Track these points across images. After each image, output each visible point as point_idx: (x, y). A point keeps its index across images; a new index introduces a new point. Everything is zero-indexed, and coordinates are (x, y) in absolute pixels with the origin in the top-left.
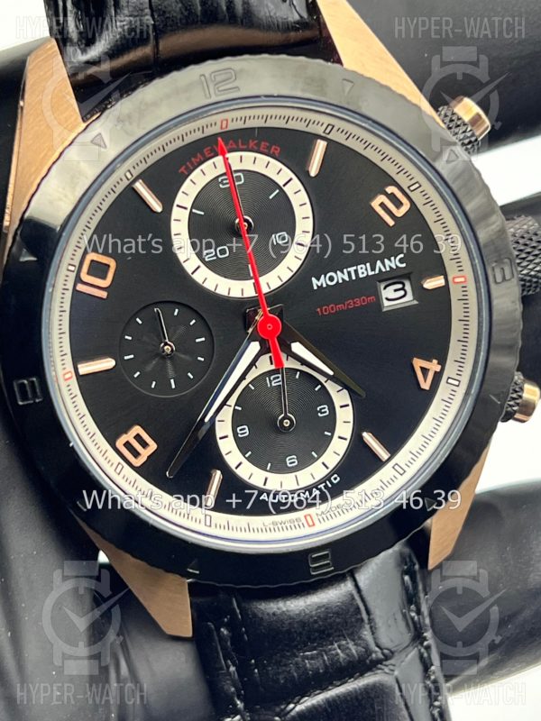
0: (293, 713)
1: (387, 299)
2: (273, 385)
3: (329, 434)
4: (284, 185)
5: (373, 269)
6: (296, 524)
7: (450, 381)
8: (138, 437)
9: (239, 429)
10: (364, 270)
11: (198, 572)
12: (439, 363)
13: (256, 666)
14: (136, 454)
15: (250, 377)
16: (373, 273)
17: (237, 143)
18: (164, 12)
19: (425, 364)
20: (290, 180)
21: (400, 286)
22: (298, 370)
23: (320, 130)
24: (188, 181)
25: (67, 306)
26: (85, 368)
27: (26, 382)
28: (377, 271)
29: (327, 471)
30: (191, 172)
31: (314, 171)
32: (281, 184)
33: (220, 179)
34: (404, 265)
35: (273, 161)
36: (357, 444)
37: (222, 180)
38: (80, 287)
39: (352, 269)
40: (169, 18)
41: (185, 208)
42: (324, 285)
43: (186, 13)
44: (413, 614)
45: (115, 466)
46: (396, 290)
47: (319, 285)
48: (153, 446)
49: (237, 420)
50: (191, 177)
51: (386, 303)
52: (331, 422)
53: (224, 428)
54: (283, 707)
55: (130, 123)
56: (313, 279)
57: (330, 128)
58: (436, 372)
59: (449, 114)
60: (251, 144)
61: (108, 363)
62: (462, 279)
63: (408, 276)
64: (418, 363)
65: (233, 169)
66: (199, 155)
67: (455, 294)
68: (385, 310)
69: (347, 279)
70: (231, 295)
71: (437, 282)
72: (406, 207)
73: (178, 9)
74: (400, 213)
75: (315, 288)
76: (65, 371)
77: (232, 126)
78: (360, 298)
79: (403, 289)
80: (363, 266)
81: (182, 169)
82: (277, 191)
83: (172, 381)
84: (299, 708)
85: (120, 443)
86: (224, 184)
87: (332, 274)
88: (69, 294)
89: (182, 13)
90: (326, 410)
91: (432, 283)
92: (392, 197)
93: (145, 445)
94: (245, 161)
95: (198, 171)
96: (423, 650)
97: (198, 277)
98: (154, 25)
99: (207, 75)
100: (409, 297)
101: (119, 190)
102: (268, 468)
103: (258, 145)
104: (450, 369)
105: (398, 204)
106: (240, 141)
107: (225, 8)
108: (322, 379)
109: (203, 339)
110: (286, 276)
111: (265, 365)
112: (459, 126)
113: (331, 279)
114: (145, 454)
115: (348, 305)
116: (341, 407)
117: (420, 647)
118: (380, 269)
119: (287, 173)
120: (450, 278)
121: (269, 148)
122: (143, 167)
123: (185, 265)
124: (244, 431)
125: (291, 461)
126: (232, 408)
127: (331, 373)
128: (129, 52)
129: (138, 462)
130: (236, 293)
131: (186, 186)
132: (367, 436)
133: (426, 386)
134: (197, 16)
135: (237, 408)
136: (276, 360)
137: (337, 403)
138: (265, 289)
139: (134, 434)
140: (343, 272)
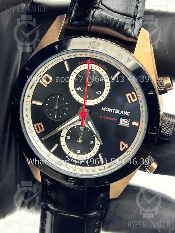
1: (122, 122)
2: (81, 129)
3: (91, 149)
5: (120, 112)
6: (71, 168)
7: (128, 152)
8: (40, 126)
9: (68, 136)
10: (117, 111)
12: (128, 146)
14: (38, 130)
15: (76, 124)
16: (119, 113)
17: (96, 63)
18: (96, 18)
19: (124, 144)
20: (107, 78)
21: (127, 120)
22: (89, 129)
23: (119, 69)
24: (79, 67)
26: (34, 102)
28: (121, 113)
29: (86, 159)
30: (81, 65)
34: (129, 115)
35: (104, 71)
36: (97, 156)
39: (114, 110)
40: (96, 20)
41: (76, 73)
42: (105, 110)
45: (30, 130)
46: (125, 121)
48: (43, 130)
49: (68, 134)
50: (81, 66)
52: (93, 146)
53: (64, 134)
56: (102, 107)
57: (121, 70)
58: (126, 148)
59: (162, 80)
60: (100, 64)
61: (40, 104)
62: (142, 127)
63: (130, 118)
64: (122, 143)
65: (93, 69)
66: (85, 61)
68: (119, 124)
69: (112, 112)
70: (79, 101)
71: (137, 124)
72: (136, 100)
74: (133, 101)
75: (102, 110)
76: (28, 101)
77: (95, 57)
78: (113, 118)
79: (128, 121)
80: (118, 110)
81: (79, 63)
83: (56, 116)
85: (35, 125)
88: (36, 82)
89: (100, 20)
90: (93, 143)
91: (135, 124)
92: (133, 96)
93: (41, 129)
94: (97, 68)
95: (83, 65)
97: (72, 93)
99: (92, 42)
100: (128, 124)
102: (71, 150)
103: (102, 65)
104: (130, 149)
105: (134, 98)
106: (97, 62)
109: (68, 109)
110: (96, 103)
112: (162, 84)
114: (41, 131)
115: (109, 118)
118: (122, 113)
119: (107, 76)
120: (140, 124)
121: (104, 67)
122: (68, 58)
123: (70, 88)
124: (69, 138)
125: (78, 151)
126: (68, 130)
127: (96, 134)
129: (38, 132)
130: (81, 101)
131: (78, 68)
132: (100, 155)
133: (122, 150)
134: (104, 23)
135: (69, 131)
136: (82, 123)
137: (96, 143)
138: (88, 104)
139: (40, 124)
140: (111, 109)
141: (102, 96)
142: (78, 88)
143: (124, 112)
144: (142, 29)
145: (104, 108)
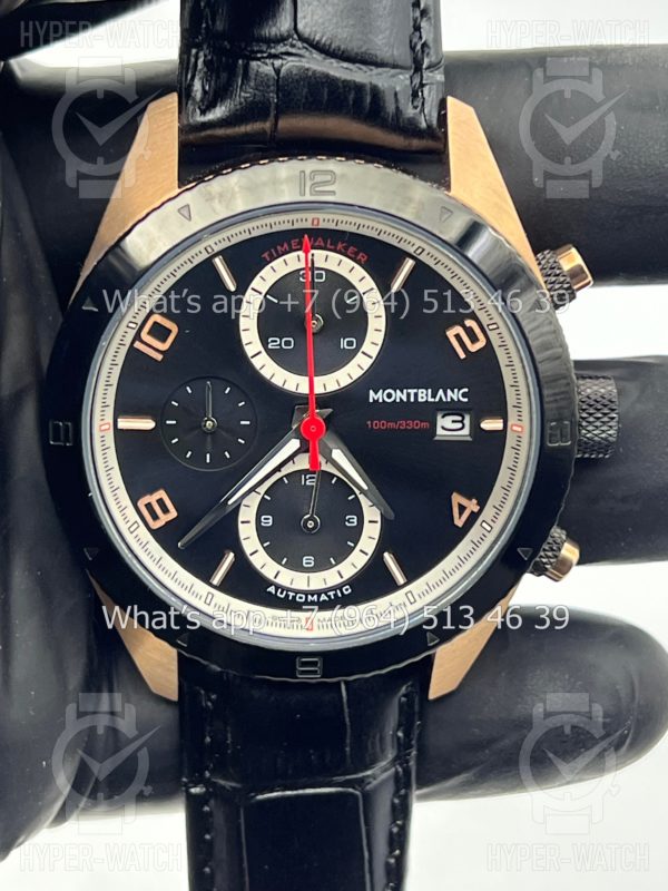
0: (253, 801)
1: (443, 428)
2: (308, 483)
3: (352, 545)
4: (364, 293)
5: (434, 396)
7: (484, 524)
8: (161, 502)
9: (263, 517)
10: (424, 395)
11: (186, 646)
12: (478, 504)
14: (155, 517)
15: (286, 470)
16: (433, 400)
17: (326, 243)
18: (290, 93)
19: (464, 502)
20: (371, 290)
21: (459, 418)
22: (335, 476)
23: (411, 250)
24: (268, 268)
25: (120, 360)
26: (124, 424)
27: (61, 424)
28: (437, 400)
29: (341, 580)
30: (273, 259)
31: (396, 287)
32: (361, 291)
33: (301, 272)
34: (466, 400)
35: (357, 267)
36: (376, 562)
37: (303, 274)
38: (138, 345)
39: (412, 391)
40: (293, 100)
41: (260, 293)
42: (381, 401)
43: (310, 99)
44: (400, 734)
45: (129, 524)
46: (453, 422)
48: (173, 514)
49: (263, 509)
50: (273, 264)
51: (440, 431)
52: (356, 534)
53: (248, 513)
55: (220, 201)
56: (371, 392)
57: (421, 249)
58: (472, 512)
59: (552, 261)
60: (340, 246)
61: (147, 424)
62: (519, 429)
63: (469, 411)
64: (457, 499)
65: (316, 265)
66: (286, 245)
67: (510, 441)
68: (436, 438)
69: (405, 400)
70: (286, 387)
71: (496, 425)
72: (481, 343)
73: (304, 93)
74: (473, 348)
75: (371, 400)
76: (104, 422)
77: (322, 225)
78: (414, 421)
79: (462, 422)
80: (424, 391)
81: (266, 255)
83: (208, 456)
84: (260, 797)
85: (141, 504)
86: (303, 278)
87: (390, 391)
88: (124, 351)
90: (355, 520)
91: (489, 425)
92: (470, 332)
93: (165, 510)
94: (330, 261)
95: (281, 259)
97: (257, 363)
98: (277, 104)
99: (308, 172)
100: (466, 431)
101: (197, 261)
102: (283, 562)
103: (346, 248)
104: (488, 512)
105: (474, 339)
106: (329, 241)
107: (351, 102)
108: (357, 492)
109: (248, 423)
110: (345, 382)
111: (303, 463)
112: (558, 275)
113: (389, 396)
114: (164, 519)
115: (400, 425)
116: (370, 522)
117: (398, 767)
118: (441, 398)
119: (369, 283)
120: (509, 424)
121: (356, 254)
122: (226, 244)
123: (246, 348)
124: (268, 521)
125: (308, 561)
126: (261, 496)
127: (365, 487)
128: (247, 124)
129: (155, 525)
130: (290, 387)
131: (266, 272)
132: (387, 557)
133: (459, 522)
135: (266, 497)
136: (314, 462)
137: (367, 518)
138: (318, 390)
139: (158, 497)
140: (402, 392)
141: (364, 353)
142: (273, 341)
143: (449, 391)
144: (450, 100)
145: (376, 394)
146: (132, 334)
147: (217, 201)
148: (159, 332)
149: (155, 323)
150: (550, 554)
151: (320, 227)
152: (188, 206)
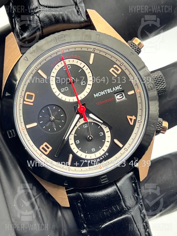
0: (101, 228)
3: (104, 141)
4: (83, 68)
5: (112, 90)
6: (96, 168)
7: (139, 122)
9: (76, 141)
10: (109, 91)
11: (67, 185)
12: (135, 117)
13: (89, 214)
14: (46, 151)
15: (78, 125)
16: (112, 91)
18: (43, 22)
19: (131, 117)
20: (84, 66)
21: (121, 95)
22: (92, 122)
23: (92, 50)
25: (21, 108)
26: (28, 126)
27: (10, 131)
29: (104, 152)
31: (91, 62)
32: (82, 67)
34: (121, 88)
35: (79, 61)
36: (113, 143)
37: (64, 68)
38: (25, 102)
39: (106, 91)
40: (45, 23)
41: (54, 77)
42: (98, 96)
43: (50, 21)
44: (136, 195)
45: (39, 155)
46: (120, 96)
47: (96, 96)
48: (51, 148)
49: (75, 139)
50: (55, 67)
51: (117, 100)
52: (104, 137)
53: (72, 141)
54: (98, 226)
55: (34, 53)
56: (94, 94)
57: (94, 49)
58: (134, 119)
59: (131, 43)
61: (35, 124)
62: (139, 91)
63: (123, 91)
64: (129, 117)
65: (67, 64)
67: (138, 95)
68: (117, 102)
69: (105, 94)
71: (132, 92)
72: (120, 71)
73: (47, 21)
74: (118, 73)
75: (95, 97)
76: (22, 127)
78: (109, 99)
80: (109, 89)
81: (52, 65)
82: (81, 70)
83: (55, 128)
84: (103, 226)
85: (41, 148)
86: (65, 69)
88: (21, 105)
89: (49, 21)
90: (102, 133)
91: (130, 93)
92: (116, 68)
93: (48, 148)
94: (70, 62)
95: (57, 65)
96: (140, 205)
97: (60, 97)
98: (41, 26)
99: (56, 37)
100: (124, 98)
101: (34, 73)
102: (86, 152)
103: (74, 56)
104: (139, 118)
105: (118, 70)
106: (68, 56)
107: (61, 19)
108: (100, 124)
109: (63, 115)
110: (86, 94)
111: (82, 121)
112: (134, 46)
114: (49, 151)
115: (106, 101)
116: (107, 132)
117: (139, 205)
118: (114, 90)
119: (83, 64)
120: (136, 91)
121: (77, 57)
122: (40, 66)
123: (55, 94)
124: (78, 142)
125: (93, 150)
126: (74, 135)
127: (102, 122)
129: (47, 153)
130: (71, 101)
131: (54, 70)
132: (116, 141)
133: (132, 124)
134: (53, 22)
136: (85, 120)
137: (105, 131)
138: (80, 99)
139: (45, 145)
140: (103, 92)
141: (88, 84)
142: (62, 90)
143: (116, 87)
144: (88, 10)
145: (96, 95)
146: (22, 100)
147: (33, 53)
148: (30, 97)
149: (28, 94)
150: (159, 127)
151: (64, 52)
152: (26, 57)
